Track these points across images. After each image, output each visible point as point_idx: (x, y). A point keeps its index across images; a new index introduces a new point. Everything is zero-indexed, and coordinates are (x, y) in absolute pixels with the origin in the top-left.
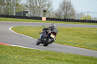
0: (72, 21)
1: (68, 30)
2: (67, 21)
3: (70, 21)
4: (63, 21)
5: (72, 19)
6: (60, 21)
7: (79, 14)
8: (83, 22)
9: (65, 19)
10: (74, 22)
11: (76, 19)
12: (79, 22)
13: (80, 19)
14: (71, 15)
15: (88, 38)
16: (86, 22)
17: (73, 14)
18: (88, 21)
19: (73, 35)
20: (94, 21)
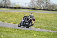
0: (9, 8)
1: (7, 13)
2: (6, 8)
3: (8, 8)
4: (3, 8)
5: (9, 7)
6: (2, 8)
7: (13, 4)
8: (16, 8)
9: (5, 7)
10: (10, 8)
11: (11, 6)
12: (13, 8)
13: (13, 6)
14: (8, 4)
15: (19, 18)
16: (17, 9)
17: (9, 4)
18: (18, 8)
19: (9, 16)
20: (22, 8)
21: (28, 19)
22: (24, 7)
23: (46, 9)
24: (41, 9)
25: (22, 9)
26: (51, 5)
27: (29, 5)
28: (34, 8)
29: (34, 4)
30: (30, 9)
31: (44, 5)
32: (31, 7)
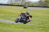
21: (25, 16)
22: (3, 4)
23: (22, 5)
24: (18, 5)
25: (2, 5)
26: (27, 2)
27: (7, 2)
28: (12, 4)
29: (12, 1)
30: (8, 5)
31: (20, 2)
32: (10, 3)
